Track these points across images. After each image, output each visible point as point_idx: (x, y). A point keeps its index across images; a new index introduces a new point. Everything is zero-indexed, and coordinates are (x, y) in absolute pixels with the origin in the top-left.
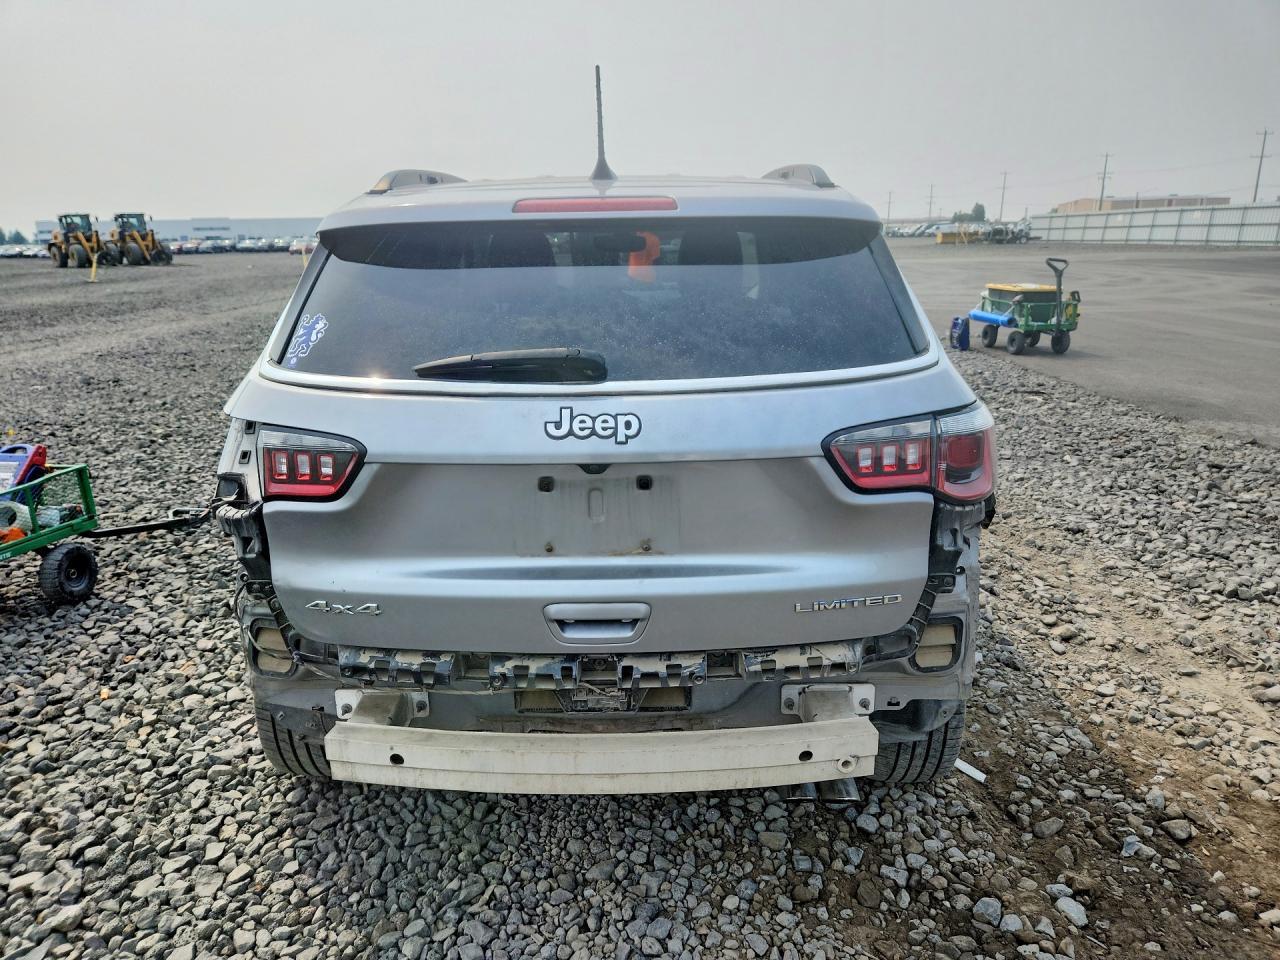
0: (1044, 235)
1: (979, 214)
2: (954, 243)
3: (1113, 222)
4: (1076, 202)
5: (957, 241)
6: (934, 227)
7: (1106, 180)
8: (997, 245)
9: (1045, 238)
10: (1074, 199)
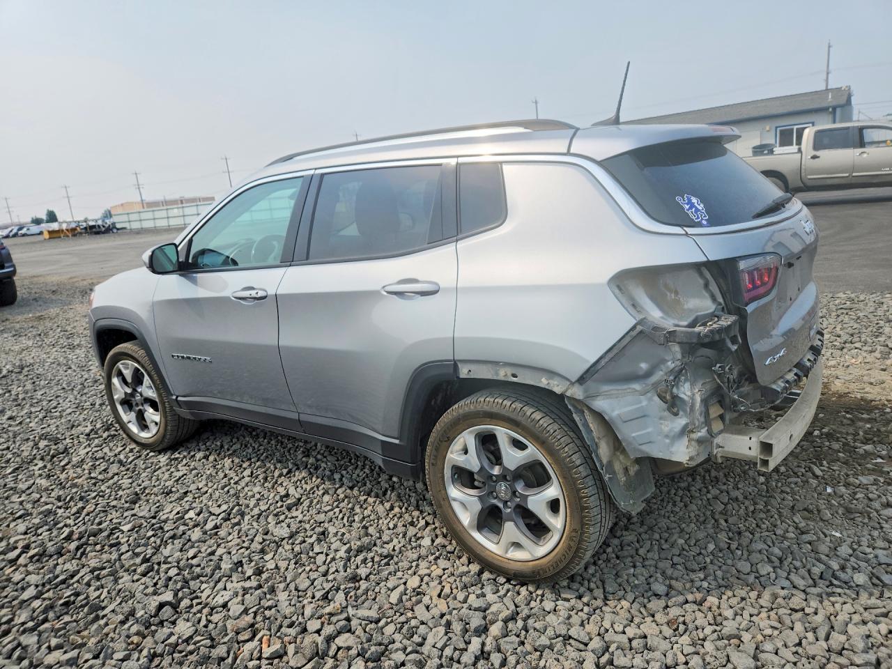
0: (127, 225)
1: (52, 217)
2: (60, 237)
3: (144, 216)
4: (122, 205)
5: (62, 235)
6: (25, 229)
7: (141, 189)
8: (94, 236)
9: (128, 228)
10: (120, 203)
